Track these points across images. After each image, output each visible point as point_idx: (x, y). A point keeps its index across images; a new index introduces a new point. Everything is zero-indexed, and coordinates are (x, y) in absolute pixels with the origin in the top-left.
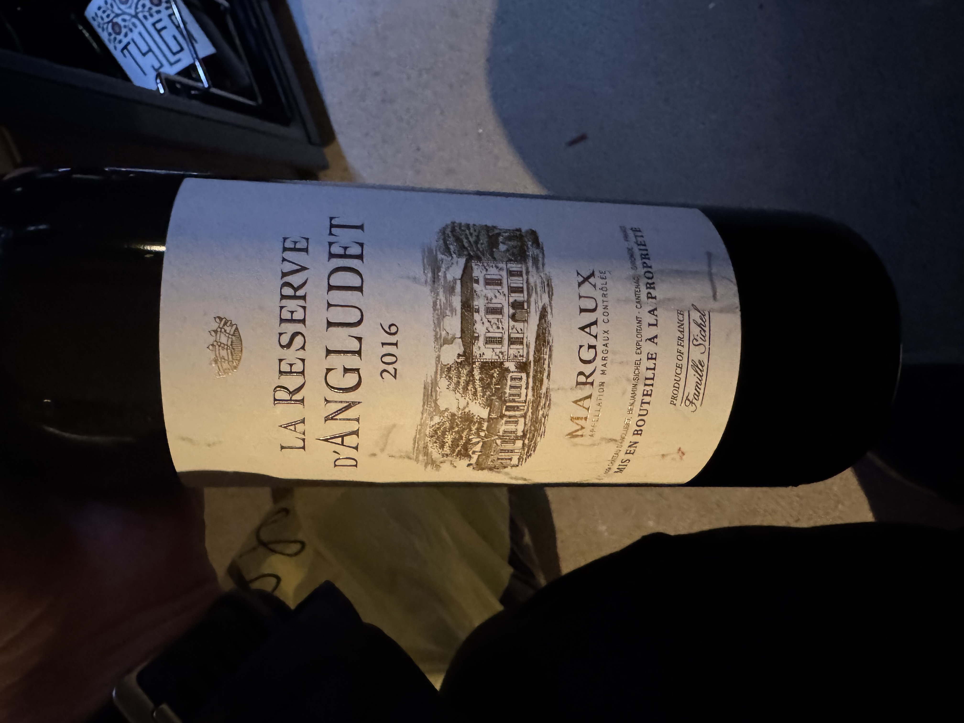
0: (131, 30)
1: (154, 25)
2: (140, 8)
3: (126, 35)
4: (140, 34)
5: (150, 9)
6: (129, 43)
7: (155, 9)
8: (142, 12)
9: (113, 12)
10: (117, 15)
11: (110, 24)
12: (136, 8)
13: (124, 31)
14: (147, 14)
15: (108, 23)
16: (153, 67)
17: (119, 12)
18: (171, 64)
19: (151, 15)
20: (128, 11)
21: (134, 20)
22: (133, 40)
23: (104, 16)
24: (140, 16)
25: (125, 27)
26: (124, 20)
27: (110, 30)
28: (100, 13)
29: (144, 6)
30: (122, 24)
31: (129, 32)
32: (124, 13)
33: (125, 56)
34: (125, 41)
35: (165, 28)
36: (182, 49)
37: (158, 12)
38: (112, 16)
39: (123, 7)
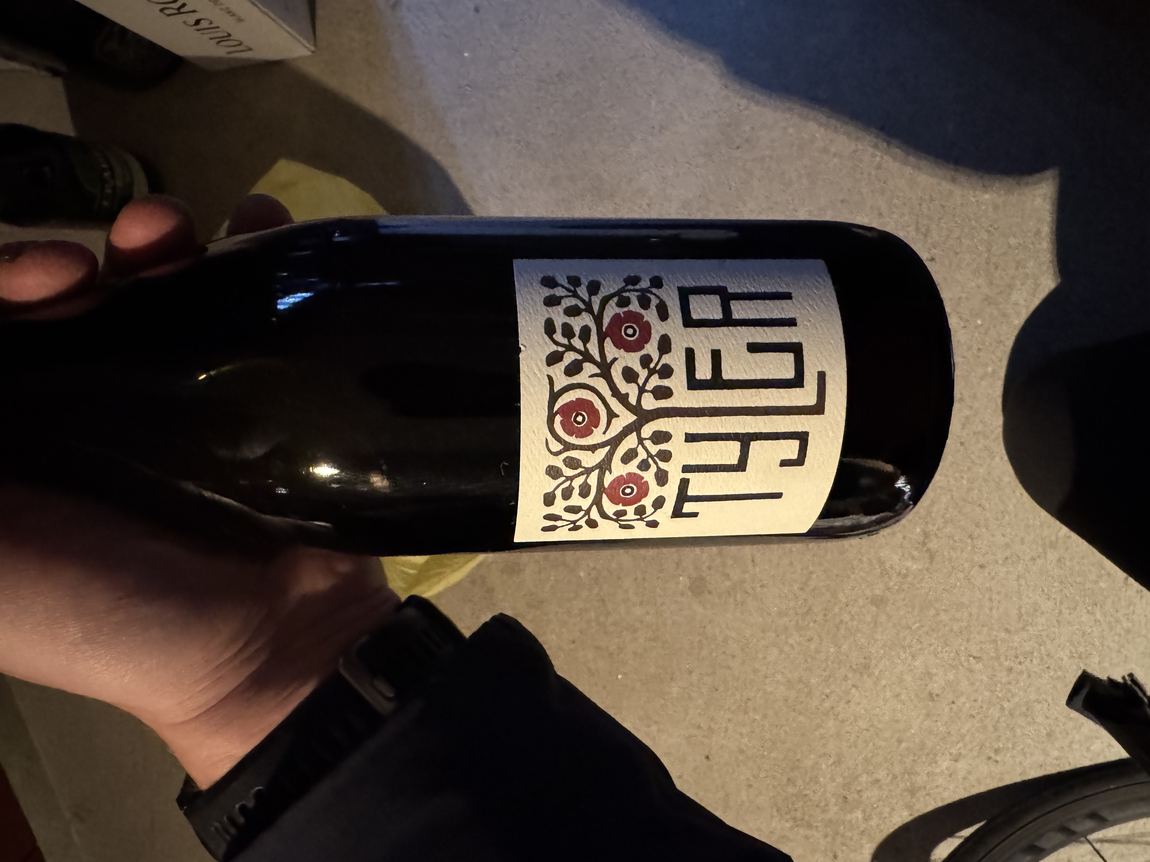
0: (665, 456)
1: (694, 384)
2: (631, 390)
3: (662, 478)
4: (691, 438)
5: (646, 361)
6: (684, 484)
7: (651, 348)
8: (642, 390)
9: (588, 471)
10: (604, 466)
11: (606, 501)
12: (623, 399)
13: (649, 476)
14: (655, 381)
15: (597, 502)
16: (784, 463)
17: (602, 453)
18: (818, 409)
19: (666, 372)
20: (617, 426)
21: (647, 431)
22: (686, 469)
23: (576, 500)
24: (649, 403)
25: (644, 466)
26: (628, 458)
27: (610, 508)
28: (559, 507)
29: (630, 375)
30: (633, 467)
31: (662, 465)
32: (615, 442)
33: (695, 515)
34: (671, 492)
35: (716, 356)
36: (796, 349)
37: (665, 345)
38: (593, 480)
39: (597, 436)
